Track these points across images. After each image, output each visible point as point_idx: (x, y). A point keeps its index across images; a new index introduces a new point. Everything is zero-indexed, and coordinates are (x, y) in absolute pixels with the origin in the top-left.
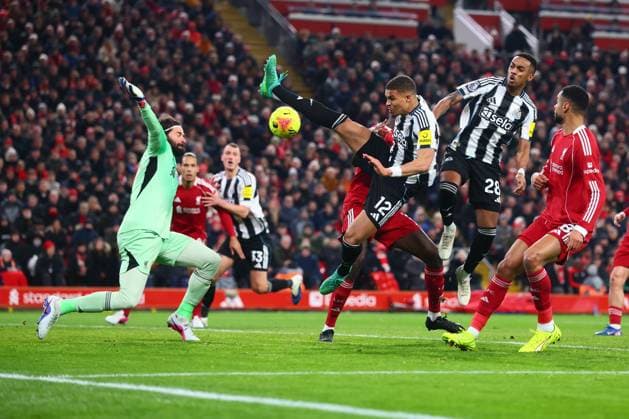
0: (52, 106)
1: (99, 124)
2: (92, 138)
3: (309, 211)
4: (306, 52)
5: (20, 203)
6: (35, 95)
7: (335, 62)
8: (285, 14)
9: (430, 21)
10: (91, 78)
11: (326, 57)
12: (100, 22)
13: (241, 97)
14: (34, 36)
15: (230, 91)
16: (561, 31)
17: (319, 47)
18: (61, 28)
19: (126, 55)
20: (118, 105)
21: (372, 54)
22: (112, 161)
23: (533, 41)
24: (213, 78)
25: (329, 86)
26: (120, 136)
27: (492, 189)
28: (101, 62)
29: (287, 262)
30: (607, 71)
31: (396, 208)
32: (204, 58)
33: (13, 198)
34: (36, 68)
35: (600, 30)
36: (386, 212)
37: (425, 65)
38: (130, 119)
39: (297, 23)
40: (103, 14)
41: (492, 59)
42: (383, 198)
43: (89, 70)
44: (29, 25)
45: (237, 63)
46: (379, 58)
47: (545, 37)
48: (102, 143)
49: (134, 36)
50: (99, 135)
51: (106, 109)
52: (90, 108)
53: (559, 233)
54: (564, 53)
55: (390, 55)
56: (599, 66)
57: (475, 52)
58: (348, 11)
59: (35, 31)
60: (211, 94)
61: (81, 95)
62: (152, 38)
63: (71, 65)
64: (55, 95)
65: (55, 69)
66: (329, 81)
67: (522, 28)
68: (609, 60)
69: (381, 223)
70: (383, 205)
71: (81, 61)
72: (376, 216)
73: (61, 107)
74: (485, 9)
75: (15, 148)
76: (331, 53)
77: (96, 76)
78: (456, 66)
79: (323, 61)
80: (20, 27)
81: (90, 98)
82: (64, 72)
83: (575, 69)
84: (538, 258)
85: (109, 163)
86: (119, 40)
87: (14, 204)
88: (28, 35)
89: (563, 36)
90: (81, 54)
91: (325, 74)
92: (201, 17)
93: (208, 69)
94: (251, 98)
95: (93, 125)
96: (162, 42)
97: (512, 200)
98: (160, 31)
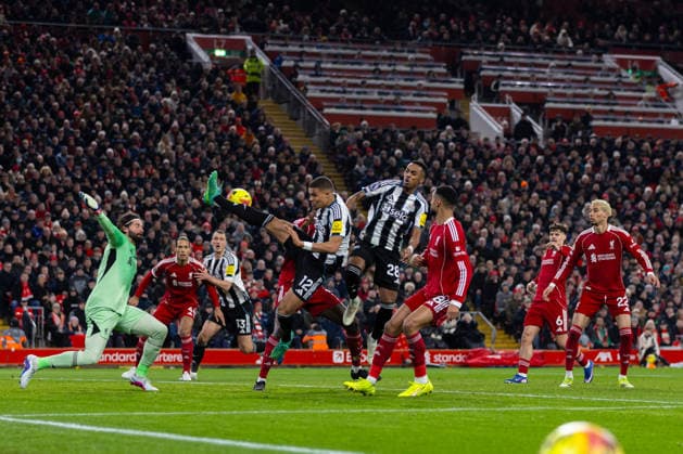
0: (116, 193)
1: (156, 208)
2: (149, 219)
3: (335, 281)
4: (337, 142)
5: (87, 276)
6: (102, 183)
7: (363, 151)
8: (320, 109)
9: (448, 113)
10: (149, 168)
11: (355, 147)
12: (159, 119)
13: (279, 183)
14: (103, 133)
15: (270, 177)
16: (564, 121)
17: (349, 137)
18: (125, 125)
19: (180, 147)
20: (172, 191)
21: (396, 143)
22: (166, 240)
23: (538, 129)
24: (255, 166)
25: (357, 171)
26: (173, 218)
27: (393, 272)
28: (159, 154)
29: (313, 325)
30: (603, 155)
31: (316, 285)
32: (248, 149)
33: (81, 272)
34: (103, 160)
35: (598, 119)
36: (308, 288)
37: (442, 152)
38: (183, 203)
39: (328, 116)
40: (162, 112)
41: (503, 145)
42: (305, 277)
43: (149, 161)
44: (99, 123)
45: (277, 153)
46: (402, 146)
47: (550, 126)
48: (158, 224)
49: (188, 131)
50: (155, 217)
51: (162, 194)
52: (148, 194)
53: (432, 304)
54: (565, 140)
55: (411, 144)
56: (596, 150)
57: (486, 139)
58: (375, 106)
59: (104, 128)
60: (253, 180)
61: (141, 182)
62: (204, 132)
63: (133, 158)
64: (119, 183)
65: (119, 161)
66: (357, 166)
67: (528, 118)
68: (604, 145)
69: (305, 297)
70: (305, 282)
71: (142, 153)
72: (300, 292)
73: (124, 193)
74: (498, 102)
75: (84, 229)
76: (359, 142)
77: (155, 166)
78: (470, 152)
79: (353, 150)
80: (91, 125)
81: (149, 185)
82: (127, 163)
83: (575, 153)
84: (415, 325)
85: (163, 242)
86: (175, 134)
87: (82, 278)
88: (97, 132)
89: (565, 125)
90: (142, 147)
91: (354, 161)
92: (247, 113)
93: (251, 158)
94: (288, 183)
95: (150, 209)
96: (212, 135)
97: (514, 269)
98: (211, 126)
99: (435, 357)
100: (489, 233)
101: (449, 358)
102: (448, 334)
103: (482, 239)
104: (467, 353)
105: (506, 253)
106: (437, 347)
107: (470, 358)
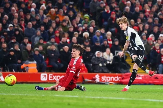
99: (102, 77)
100: (132, 3)
101: (111, 78)
102: (109, 64)
103: (128, 8)
104: (121, 76)
105: (142, 15)
106: (103, 72)
107: (123, 78)
